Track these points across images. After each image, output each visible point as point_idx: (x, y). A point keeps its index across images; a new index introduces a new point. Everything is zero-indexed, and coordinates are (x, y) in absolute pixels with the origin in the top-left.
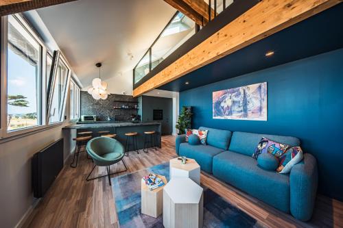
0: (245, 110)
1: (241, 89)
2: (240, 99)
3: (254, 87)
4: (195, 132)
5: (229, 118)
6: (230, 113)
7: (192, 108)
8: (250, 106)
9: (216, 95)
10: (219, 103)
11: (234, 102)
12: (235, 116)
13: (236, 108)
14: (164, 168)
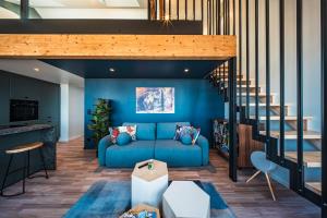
0: (163, 106)
1: (160, 89)
2: (159, 97)
3: (168, 89)
4: (122, 129)
5: (151, 112)
6: (152, 108)
7: (111, 102)
8: (166, 103)
9: (139, 91)
10: (142, 99)
11: (155, 99)
12: (156, 111)
13: (156, 104)
14: (96, 197)
